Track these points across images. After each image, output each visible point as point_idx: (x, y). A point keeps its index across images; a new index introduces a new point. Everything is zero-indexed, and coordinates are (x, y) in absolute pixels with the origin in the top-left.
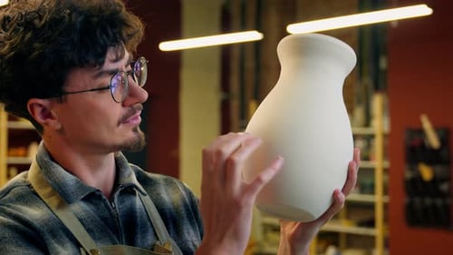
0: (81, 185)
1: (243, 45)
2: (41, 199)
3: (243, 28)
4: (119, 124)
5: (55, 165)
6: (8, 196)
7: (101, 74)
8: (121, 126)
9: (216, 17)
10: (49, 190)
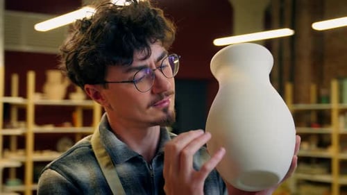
0: (128, 150)
1: (281, 39)
2: (96, 158)
3: (282, 26)
4: (148, 107)
5: (110, 133)
6: (72, 154)
7: (130, 70)
8: (151, 108)
9: (260, 18)
10: (103, 151)
